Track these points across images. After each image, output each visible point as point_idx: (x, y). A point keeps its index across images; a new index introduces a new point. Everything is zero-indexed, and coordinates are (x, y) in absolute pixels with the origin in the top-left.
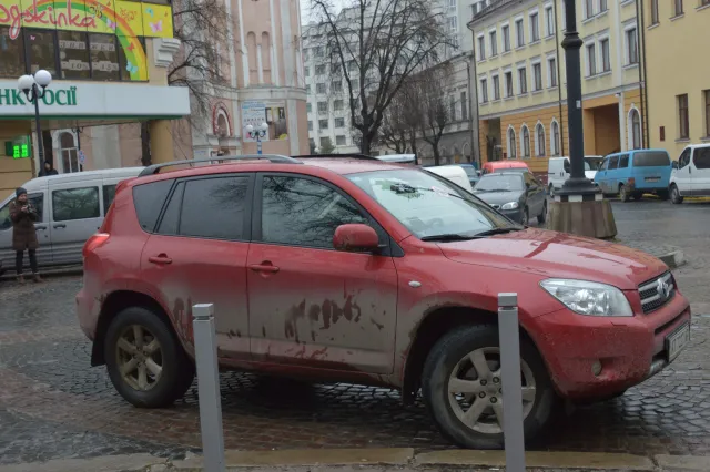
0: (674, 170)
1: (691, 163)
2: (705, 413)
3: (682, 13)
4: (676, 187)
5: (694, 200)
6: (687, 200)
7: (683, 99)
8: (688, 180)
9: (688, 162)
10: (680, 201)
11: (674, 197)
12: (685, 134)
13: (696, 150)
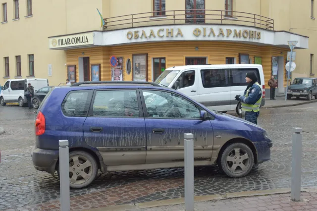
0: (2, 90)
1: (10, 88)
2: (7, 199)
3: (7, 21)
4: (3, 98)
5: (11, 104)
6: (8, 104)
7: (7, 59)
8: (8, 95)
9: (8, 87)
10: (5, 104)
11: (2, 102)
12: (7, 74)
13: (12, 82)
